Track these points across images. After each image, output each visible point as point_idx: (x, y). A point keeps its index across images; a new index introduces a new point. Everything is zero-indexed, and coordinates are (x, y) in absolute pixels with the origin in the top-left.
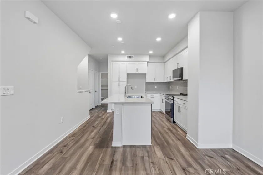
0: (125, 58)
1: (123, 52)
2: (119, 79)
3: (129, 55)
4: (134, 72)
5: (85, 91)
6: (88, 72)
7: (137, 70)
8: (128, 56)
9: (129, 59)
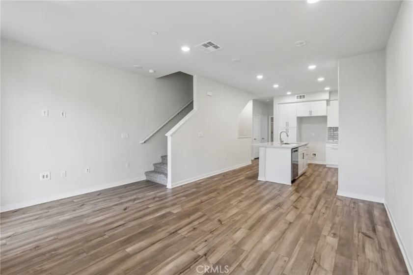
0: (295, 99)
1: (289, 93)
2: (287, 124)
3: (299, 95)
4: (307, 115)
5: (246, 138)
6: (253, 117)
7: (311, 112)
8: (297, 97)
9: (299, 100)
